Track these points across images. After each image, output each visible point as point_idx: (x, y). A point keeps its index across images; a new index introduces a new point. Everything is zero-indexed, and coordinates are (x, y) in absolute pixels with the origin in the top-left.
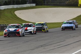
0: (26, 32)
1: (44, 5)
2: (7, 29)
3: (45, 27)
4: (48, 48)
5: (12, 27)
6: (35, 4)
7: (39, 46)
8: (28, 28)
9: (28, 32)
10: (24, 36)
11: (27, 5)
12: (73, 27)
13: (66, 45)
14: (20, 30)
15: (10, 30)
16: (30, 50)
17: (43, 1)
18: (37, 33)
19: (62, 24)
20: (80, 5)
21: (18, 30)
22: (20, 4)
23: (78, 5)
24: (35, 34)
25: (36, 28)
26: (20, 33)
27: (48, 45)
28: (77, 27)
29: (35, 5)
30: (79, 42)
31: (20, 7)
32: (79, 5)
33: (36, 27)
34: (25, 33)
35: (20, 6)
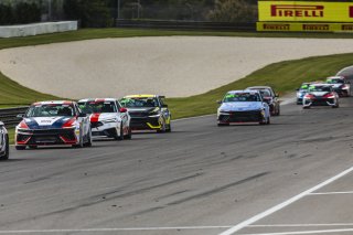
0: (94, 130)
1: (114, 26)
2: (28, 120)
3: (159, 112)
4: (130, 205)
5: (45, 113)
6: (76, 22)
7: (92, 198)
8: (103, 117)
9: (102, 133)
10: (88, 145)
11: (40, 24)
12: (263, 113)
13: (206, 194)
14: (75, 122)
15: (40, 124)
16: (57, 215)
17: (108, 10)
18: (133, 136)
19: (220, 103)
20: (265, 26)
21: (68, 124)
22: (12, 24)
23: (255, 25)
24: (128, 137)
25: (129, 118)
26: (77, 135)
27: (129, 194)
28: (278, 114)
29: (76, 28)
30: (259, 179)
31: (15, 35)
32: (259, 27)
33: (131, 114)
34: (94, 133)
35: (13, 30)
